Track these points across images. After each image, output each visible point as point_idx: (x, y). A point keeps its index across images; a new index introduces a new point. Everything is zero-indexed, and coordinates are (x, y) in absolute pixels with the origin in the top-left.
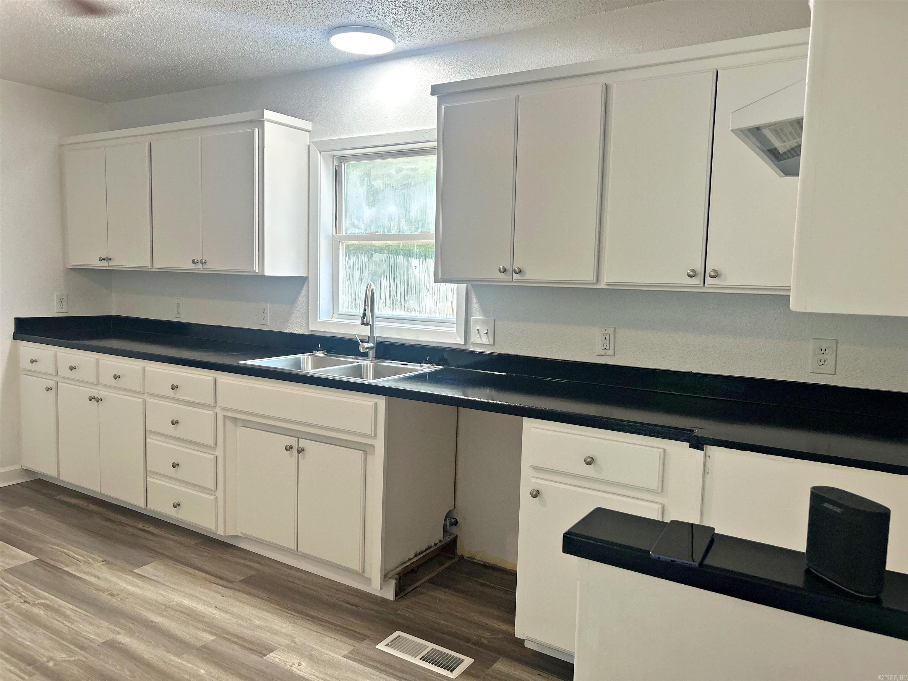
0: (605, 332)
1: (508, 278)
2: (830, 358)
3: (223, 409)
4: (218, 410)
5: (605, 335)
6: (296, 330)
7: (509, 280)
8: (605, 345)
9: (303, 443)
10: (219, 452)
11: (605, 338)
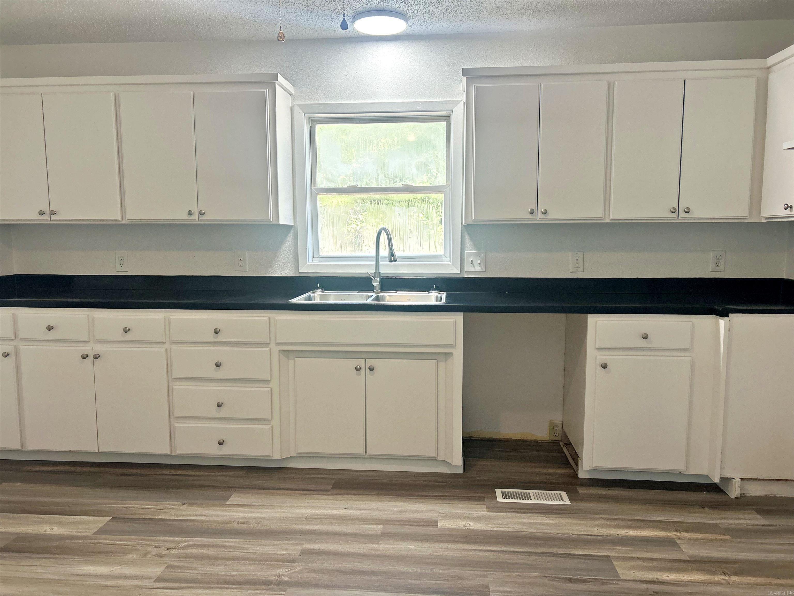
0: (577, 256)
1: (534, 217)
2: (722, 262)
3: (278, 344)
4: (273, 345)
5: (577, 258)
6: (281, 274)
7: (534, 219)
8: (577, 265)
9: (370, 362)
10: (274, 384)
11: (577, 260)
